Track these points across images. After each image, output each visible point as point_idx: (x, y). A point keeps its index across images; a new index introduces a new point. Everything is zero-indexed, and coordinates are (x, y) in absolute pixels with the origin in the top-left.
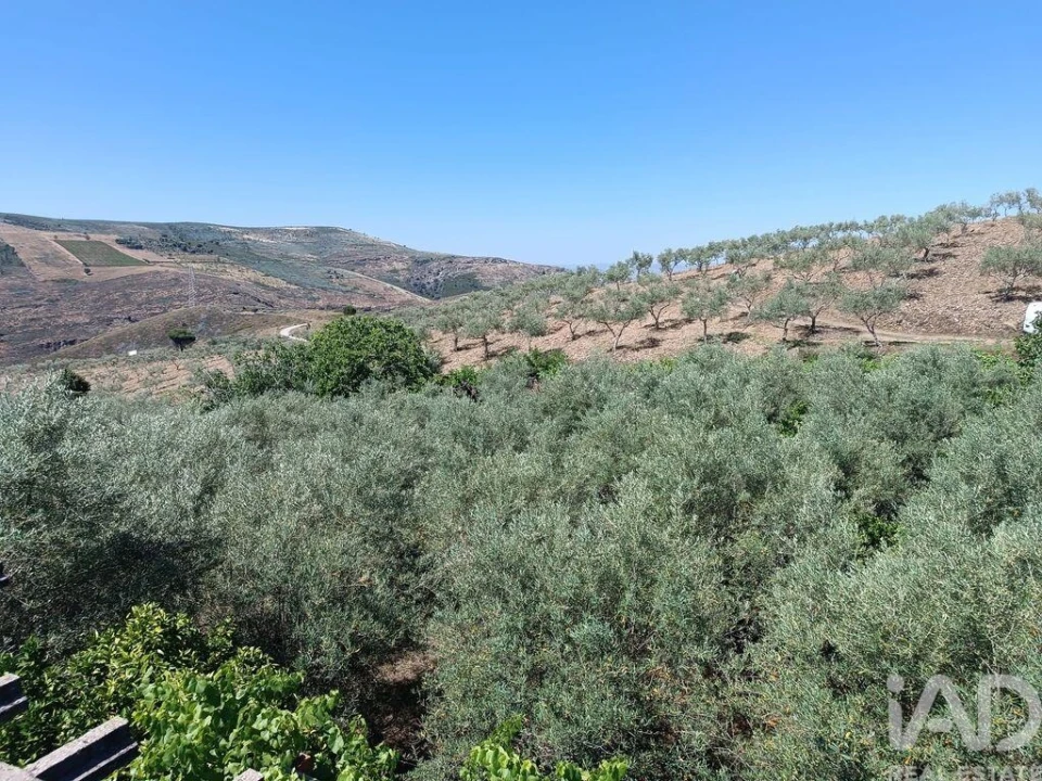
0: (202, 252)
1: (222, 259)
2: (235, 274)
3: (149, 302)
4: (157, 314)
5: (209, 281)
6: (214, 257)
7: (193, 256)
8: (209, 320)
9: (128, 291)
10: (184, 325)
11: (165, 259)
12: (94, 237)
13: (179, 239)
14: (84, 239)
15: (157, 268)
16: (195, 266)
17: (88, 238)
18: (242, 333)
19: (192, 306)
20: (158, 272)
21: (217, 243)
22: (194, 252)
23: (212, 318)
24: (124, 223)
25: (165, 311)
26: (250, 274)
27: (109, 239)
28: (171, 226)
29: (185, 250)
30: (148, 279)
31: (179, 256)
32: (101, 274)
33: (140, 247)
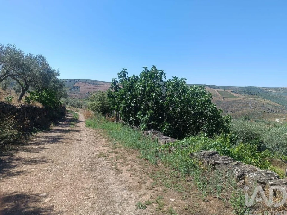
0: (254, 95)
1: (259, 97)
2: (262, 101)
3: (237, 107)
4: (239, 111)
5: (255, 103)
6: (257, 96)
7: (251, 96)
8: (253, 114)
9: (232, 104)
10: (247, 115)
11: (243, 96)
12: (226, 90)
13: (248, 91)
14: (224, 91)
15: (241, 99)
16: (251, 98)
17: (225, 91)
18: (263, 119)
19: (249, 109)
20: (241, 100)
21: (259, 92)
22: (251, 95)
23: (255, 114)
24: (234, 87)
25: (241, 110)
26: (268, 101)
27: (229, 91)
28: (246, 88)
29: (249, 94)
30: (238, 101)
31: (247, 95)
32: (226, 100)
33: (237, 93)
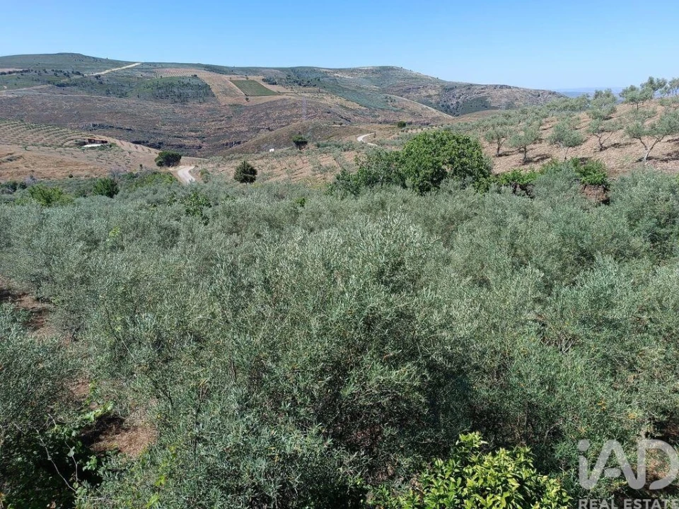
0: (309, 86)
1: (321, 90)
2: (329, 100)
3: (279, 118)
4: (284, 126)
5: (313, 105)
6: (316, 89)
7: (304, 89)
8: (313, 130)
9: (268, 111)
10: (300, 133)
11: (289, 90)
12: (251, 77)
13: (299, 78)
14: (245, 79)
15: (284, 96)
16: (305, 95)
17: (247, 78)
18: (333, 139)
19: (305, 121)
20: (285, 99)
21: (319, 80)
22: (305, 86)
23: (316, 129)
24: (267, 68)
25: (288, 124)
26: (338, 100)
27: (258, 78)
28: (293, 69)
29: (300, 85)
30: (279, 104)
31: (296, 88)
32: (254, 100)
33: (275, 84)
